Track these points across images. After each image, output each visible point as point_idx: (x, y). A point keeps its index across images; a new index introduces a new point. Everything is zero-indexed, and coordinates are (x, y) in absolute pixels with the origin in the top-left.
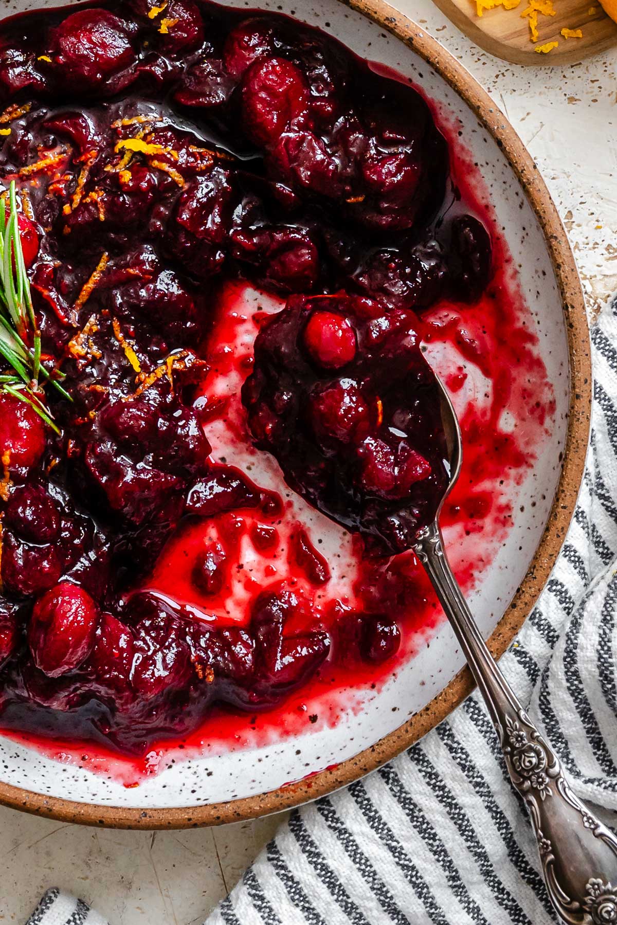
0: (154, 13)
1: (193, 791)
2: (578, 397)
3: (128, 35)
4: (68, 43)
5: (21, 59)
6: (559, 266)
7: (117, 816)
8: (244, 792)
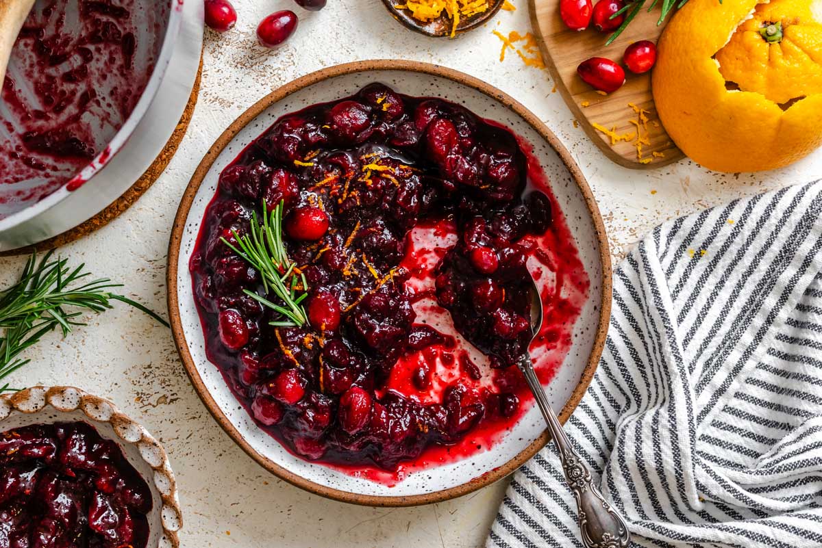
0: (379, 101)
1: (423, 487)
2: (606, 277)
3: (366, 112)
4: (337, 118)
5: (314, 128)
6: (592, 213)
7: (391, 501)
8: (449, 485)
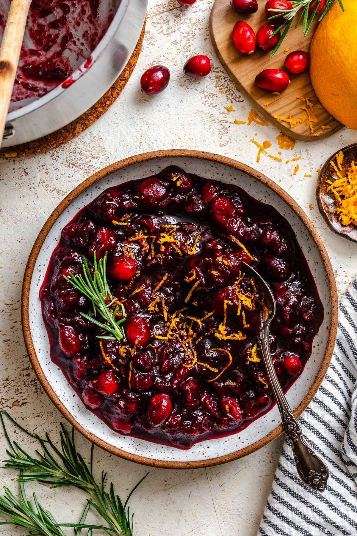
0: (174, 179)
1: (203, 454)
2: (333, 307)
3: (165, 187)
4: (145, 191)
5: (128, 198)
6: (324, 261)
7: (178, 465)
8: (222, 454)
